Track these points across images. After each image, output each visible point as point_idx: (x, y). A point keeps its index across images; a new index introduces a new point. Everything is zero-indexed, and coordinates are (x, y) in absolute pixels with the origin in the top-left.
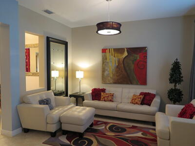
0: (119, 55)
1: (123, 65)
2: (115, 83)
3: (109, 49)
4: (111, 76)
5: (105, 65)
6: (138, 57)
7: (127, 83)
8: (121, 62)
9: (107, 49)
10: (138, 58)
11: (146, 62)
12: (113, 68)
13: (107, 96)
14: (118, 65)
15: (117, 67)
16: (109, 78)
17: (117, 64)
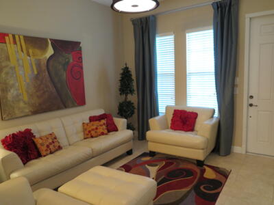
0: (38, 52)
1: (47, 73)
2: (35, 112)
3: (14, 36)
4: (26, 99)
5: (7, 73)
6: (71, 58)
7: (59, 108)
8: (44, 68)
9: (7, 35)
10: (71, 61)
11: (82, 68)
12: (28, 81)
13: (50, 141)
14: (38, 73)
15: (37, 77)
16: (22, 104)
17: (36, 72)
